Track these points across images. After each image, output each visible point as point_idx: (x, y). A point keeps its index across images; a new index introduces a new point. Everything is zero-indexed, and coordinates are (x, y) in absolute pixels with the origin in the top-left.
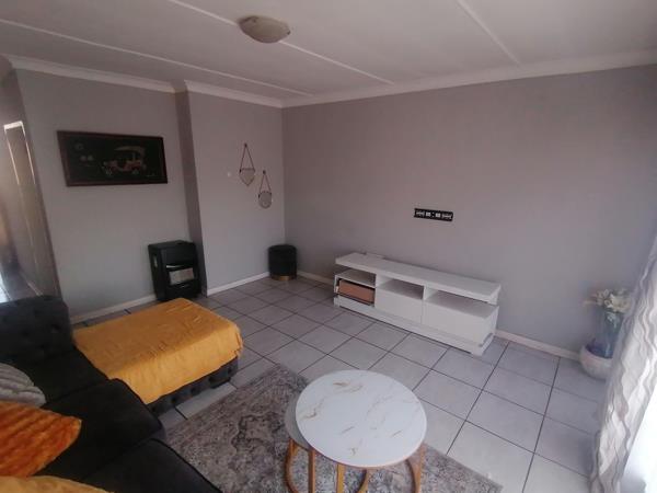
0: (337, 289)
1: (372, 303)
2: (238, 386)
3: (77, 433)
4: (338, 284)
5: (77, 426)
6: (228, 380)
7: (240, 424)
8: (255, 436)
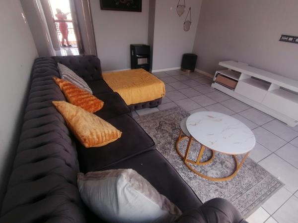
0: (215, 79)
1: (233, 88)
2: (161, 109)
3: (102, 106)
4: (216, 77)
5: (102, 104)
6: (157, 106)
7: (159, 123)
8: (165, 129)
